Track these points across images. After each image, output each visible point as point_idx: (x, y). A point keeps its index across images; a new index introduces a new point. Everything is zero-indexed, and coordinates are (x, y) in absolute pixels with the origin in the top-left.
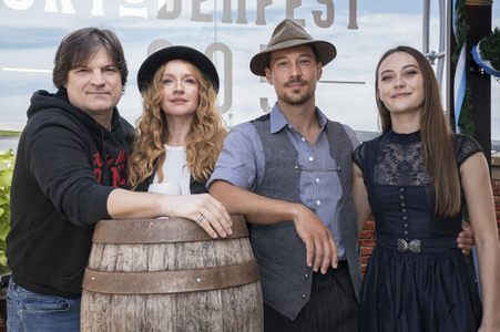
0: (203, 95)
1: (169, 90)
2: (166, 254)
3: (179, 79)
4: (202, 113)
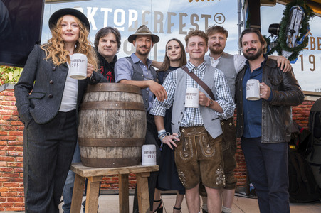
0: (82, 32)
1: (64, 29)
2: (105, 95)
3: (69, 24)
4: (81, 41)
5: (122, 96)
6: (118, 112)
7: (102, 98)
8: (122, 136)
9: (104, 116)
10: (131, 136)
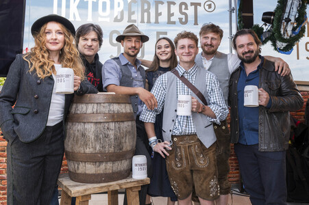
0: (67, 40)
2: (93, 107)
3: (54, 32)
4: (66, 49)
5: (111, 107)
6: (107, 125)
7: (89, 111)
8: (112, 150)
9: (93, 130)
10: (120, 149)
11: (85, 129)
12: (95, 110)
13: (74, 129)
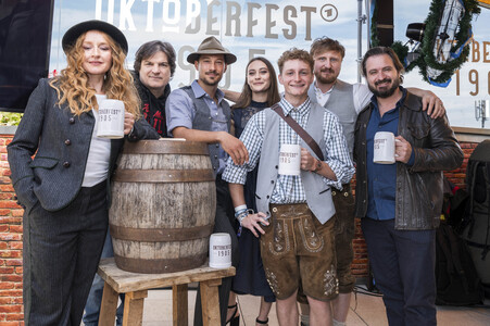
3: (96, 46)
5: (180, 161)
6: (172, 187)
7: (147, 165)
8: (179, 224)
9: (151, 193)
10: (192, 224)
11: (140, 193)
12: (155, 164)
13: (123, 192)
